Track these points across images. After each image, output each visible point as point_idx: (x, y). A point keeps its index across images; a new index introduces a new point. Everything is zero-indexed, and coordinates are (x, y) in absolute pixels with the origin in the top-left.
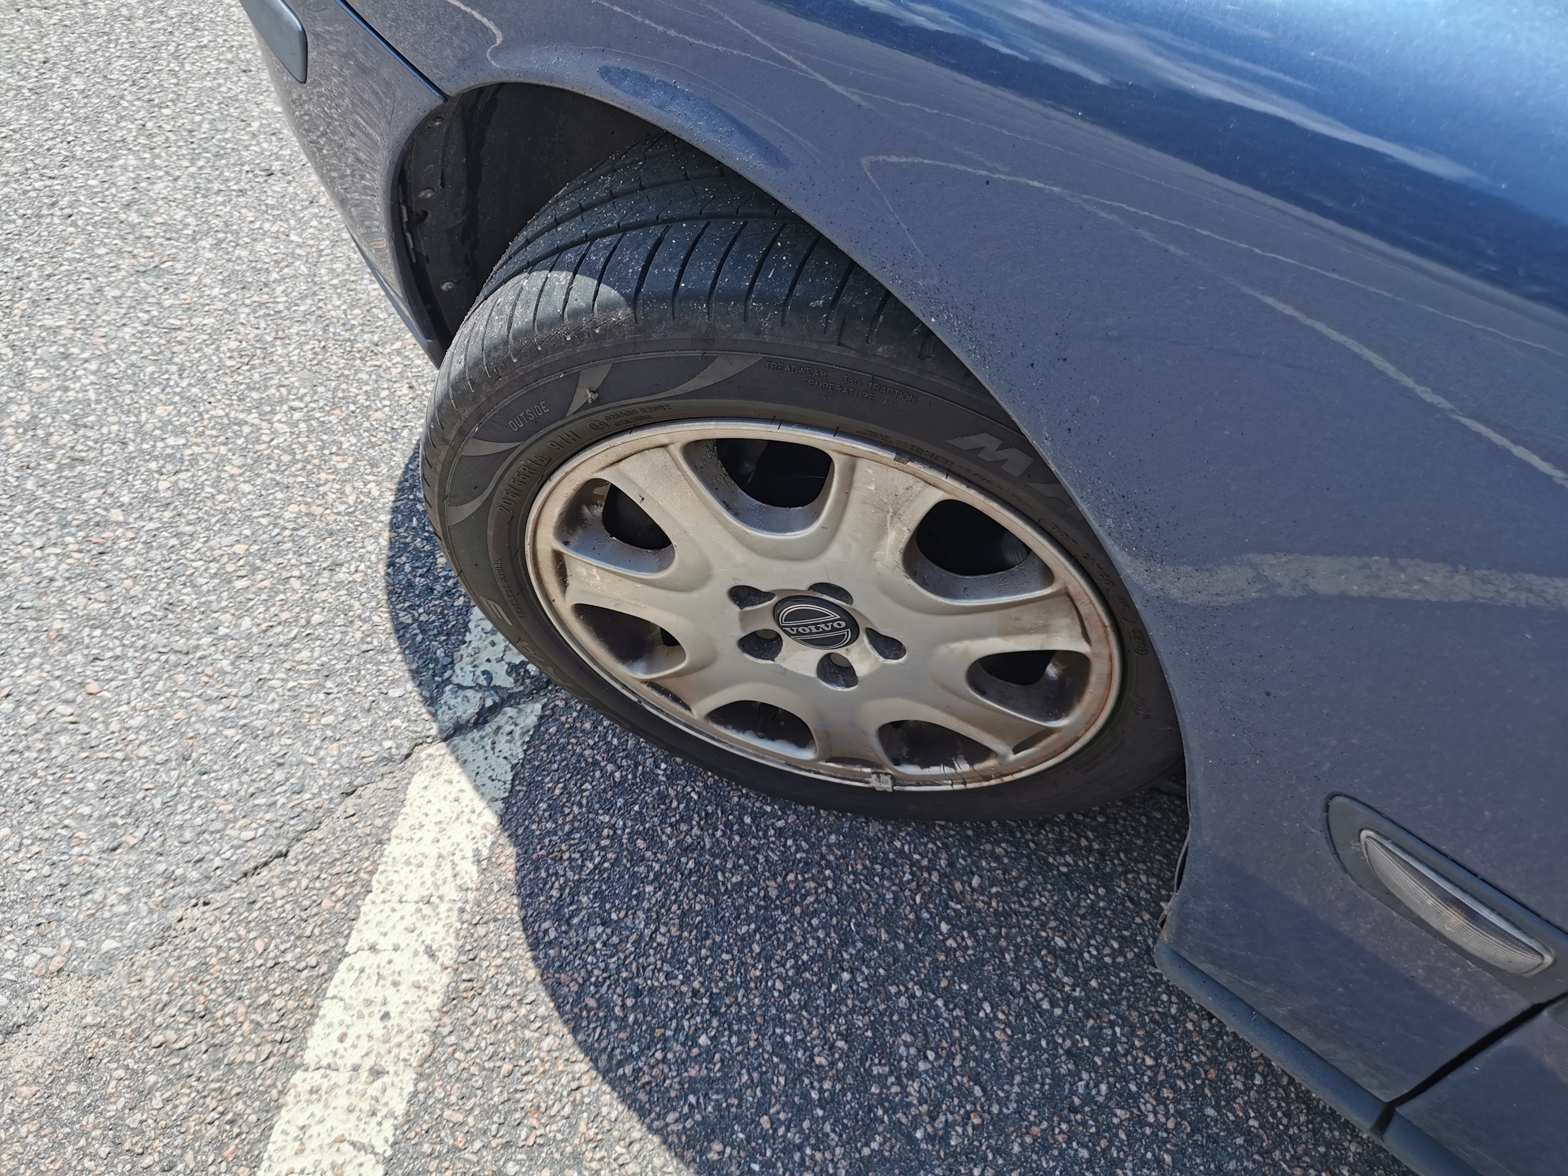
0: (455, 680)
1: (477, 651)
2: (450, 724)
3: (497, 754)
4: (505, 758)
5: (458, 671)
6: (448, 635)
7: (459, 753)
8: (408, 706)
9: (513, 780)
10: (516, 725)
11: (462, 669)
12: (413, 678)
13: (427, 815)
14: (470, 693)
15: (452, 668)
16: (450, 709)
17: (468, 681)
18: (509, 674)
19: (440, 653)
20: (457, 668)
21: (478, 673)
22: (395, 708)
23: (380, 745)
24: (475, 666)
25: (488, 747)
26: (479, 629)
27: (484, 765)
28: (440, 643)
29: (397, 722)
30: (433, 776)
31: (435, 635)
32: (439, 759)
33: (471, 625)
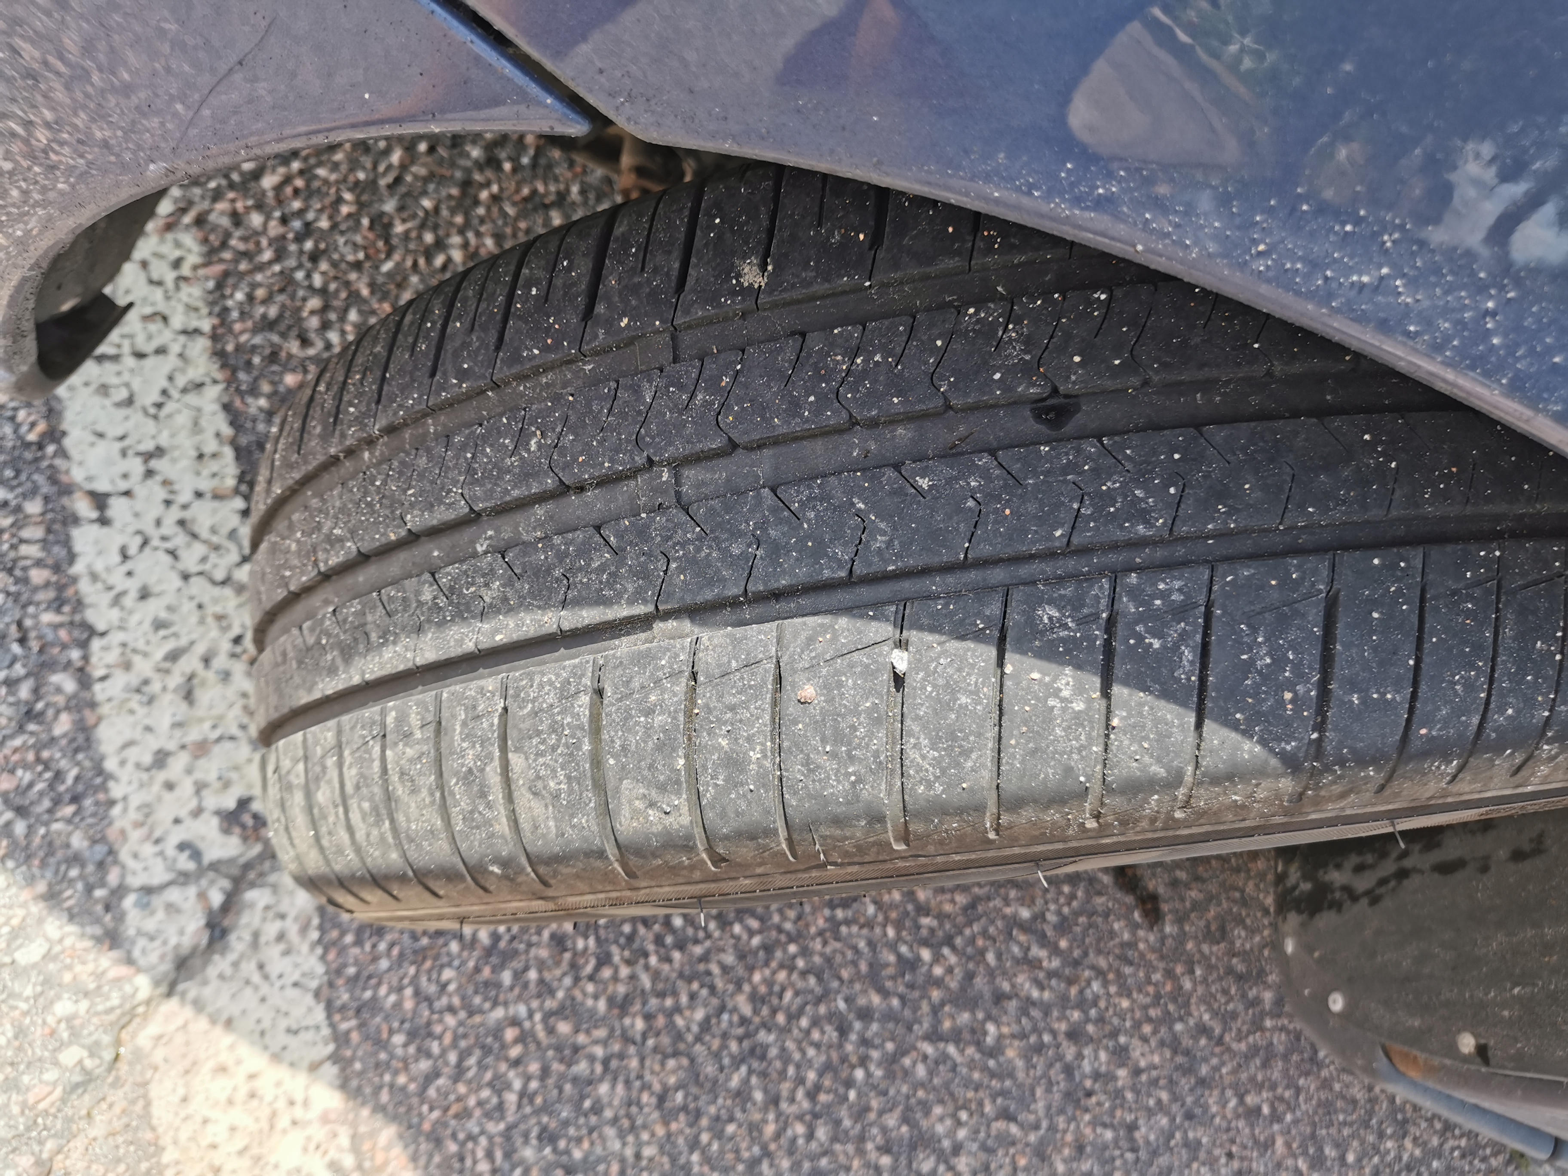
0: (135, 881)
1: (147, 810)
2: (167, 967)
3: (278, 984)
4: (296, 985)
5: (131, 863)
6: (75, 799)
7: (210, 1009)
8: (69, 968)
9: (329, 1016)
10: (282, 917)
11: (135, 856)
12: (51, 909)
13: (214, 1147)
14: (174, 895)
15: (116, 862)
16: (152, 939)
17: (159, 875)
18: (226, 831)
19: (78, 841)
20: (124, 855)
21: (171, 851)
22: (47, 982)
23: (56, 1063)
24: (157, 841)
25: (256, 978)
26: (130, 767)
27: (265, 1014)
28: (69, 821)
29: (64, 1007)
30: (187, 1072)
31: (50, 811)
32: (179, 1039)
33: (110, 765)
